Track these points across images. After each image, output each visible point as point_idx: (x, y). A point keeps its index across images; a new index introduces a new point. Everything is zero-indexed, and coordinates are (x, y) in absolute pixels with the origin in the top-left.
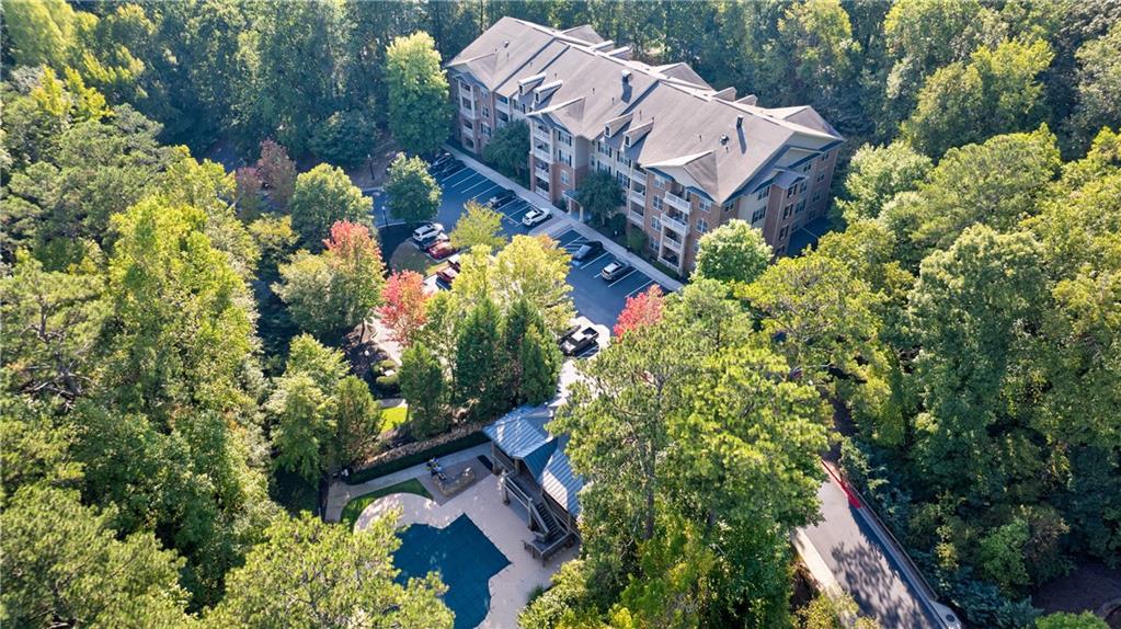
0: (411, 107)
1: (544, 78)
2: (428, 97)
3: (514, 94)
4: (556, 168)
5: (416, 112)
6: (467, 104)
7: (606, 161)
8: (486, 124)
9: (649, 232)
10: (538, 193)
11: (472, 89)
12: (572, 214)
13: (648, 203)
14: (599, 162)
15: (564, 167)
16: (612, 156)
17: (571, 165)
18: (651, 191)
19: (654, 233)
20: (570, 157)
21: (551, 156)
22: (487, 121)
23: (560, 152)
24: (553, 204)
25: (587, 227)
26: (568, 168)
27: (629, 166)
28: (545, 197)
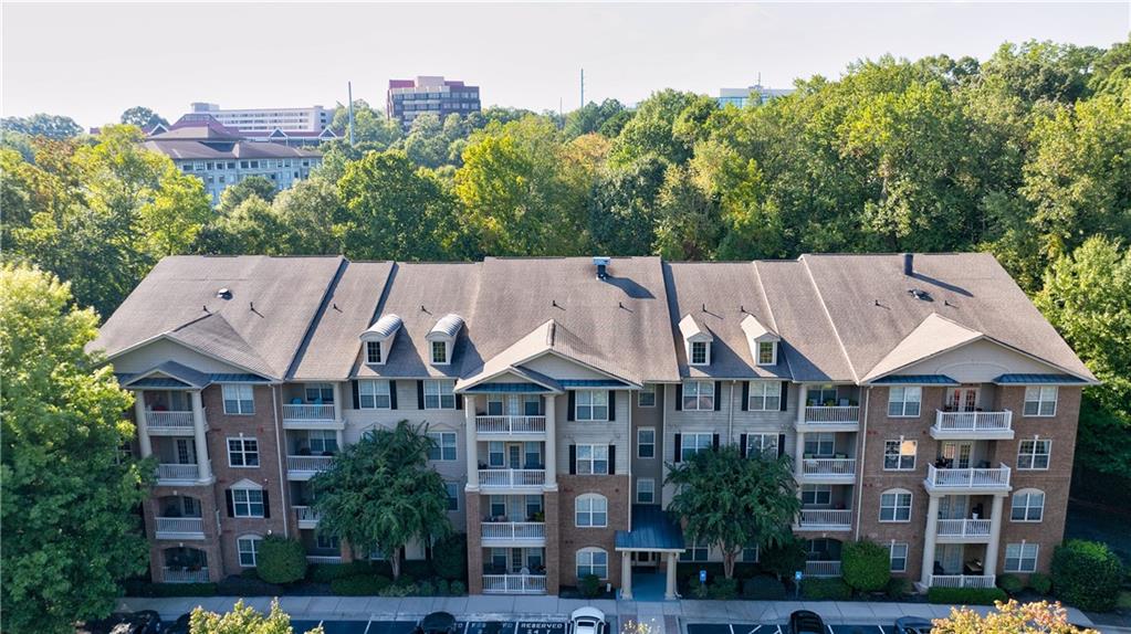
1: (400, 324)
3: (354, 369)
8: (247, 485)
9: (874, 535)
10: (493, 591)
11: (197, 400)
12: (634, 594)
13: (872, 466)
14: (678, 437)
15: (589, 484)
16: (724, 405)
17: (612, 471)
18: (880, 433)
19: (890, 530)
20: (612, 449)
21: (550, 470)
22: (249, 475)
23: (573, 449)
24: (560, 597)
25: (702, 601)
26: (606, 479)
27: (784, 408)
28: (523, 591)
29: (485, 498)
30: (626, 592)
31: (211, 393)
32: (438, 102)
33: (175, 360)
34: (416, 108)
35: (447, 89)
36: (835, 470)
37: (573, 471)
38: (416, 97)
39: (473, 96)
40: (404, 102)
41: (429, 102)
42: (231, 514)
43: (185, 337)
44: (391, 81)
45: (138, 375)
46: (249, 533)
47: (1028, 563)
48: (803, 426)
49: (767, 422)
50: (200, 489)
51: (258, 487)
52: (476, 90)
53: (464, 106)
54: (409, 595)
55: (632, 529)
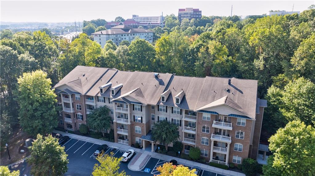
0: (36, 110)
1: (111, 85)
2: (46, 103)
3: (98, 94)
4: (132, 127)
5: (39, 113)
6: (67, 105)
7: (163, 116)
8: (79, 114)
9: (200, 147)
10: (120, 143)
11: (70, 97)
12: (146, 149)
13: (199, 131)
14: (158, 117)
15: (137, 124)
16: (168, 111)
17: (142, 122)
18: (201, 123)
19: (204, 146)
20: (142, 118)
21: (129, 120)
22: (80, 112)
23: (134, 116)
24: (131, 146)
25: (159, 154)
26: (140, 124)
27: (181, 114)
28: (125, 144)
29: (117, 123)
30: (144, 149)
31: (73, 96)
32: (190, 15)
33: (68, 88)
34: (184, 17)
35: (193, 12)
36: (193, 130)
37: (134, 121)
38: (185, 14)
39: (200, 13)
40: (182, 15)
41: (188, 15)
42: (77, 119)
43: (69, 85)
44: (179, 9)
45: (61, 90)
46: (80, 122)
47: (239, 161)
48: (184, 119)
49: (177, 117)
50: (71, 113)
51: (81, 114)
52: (201, 12)
53: (197, 16)
54: (104, 140)
55: (146, 135)
